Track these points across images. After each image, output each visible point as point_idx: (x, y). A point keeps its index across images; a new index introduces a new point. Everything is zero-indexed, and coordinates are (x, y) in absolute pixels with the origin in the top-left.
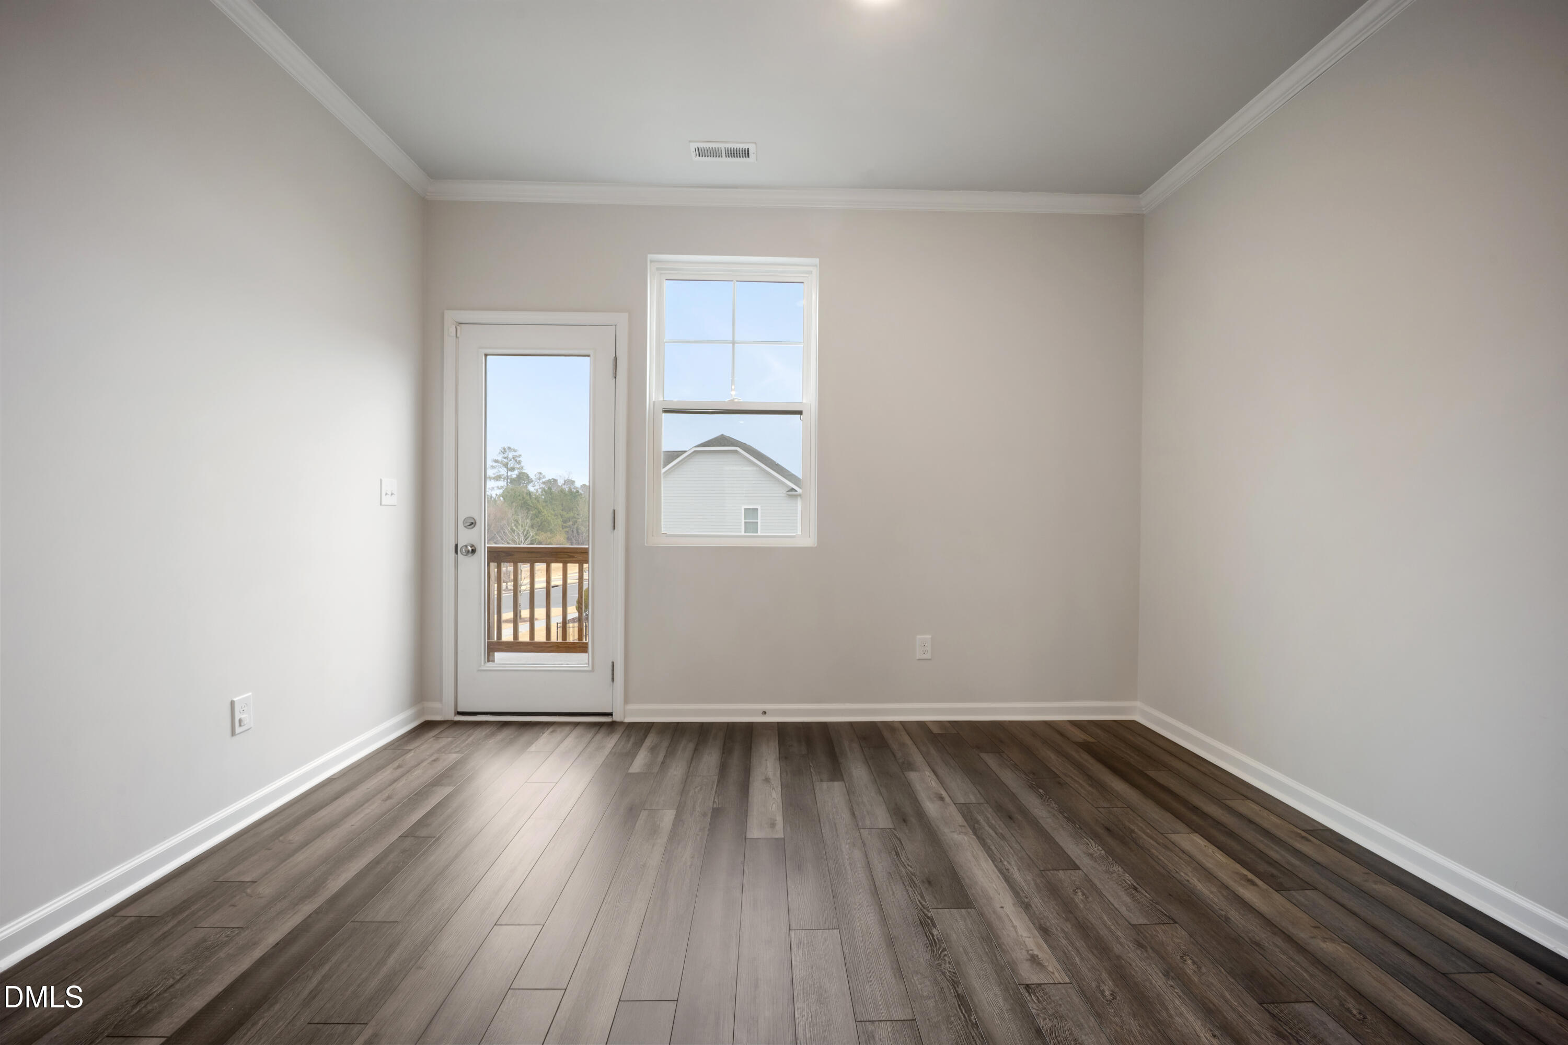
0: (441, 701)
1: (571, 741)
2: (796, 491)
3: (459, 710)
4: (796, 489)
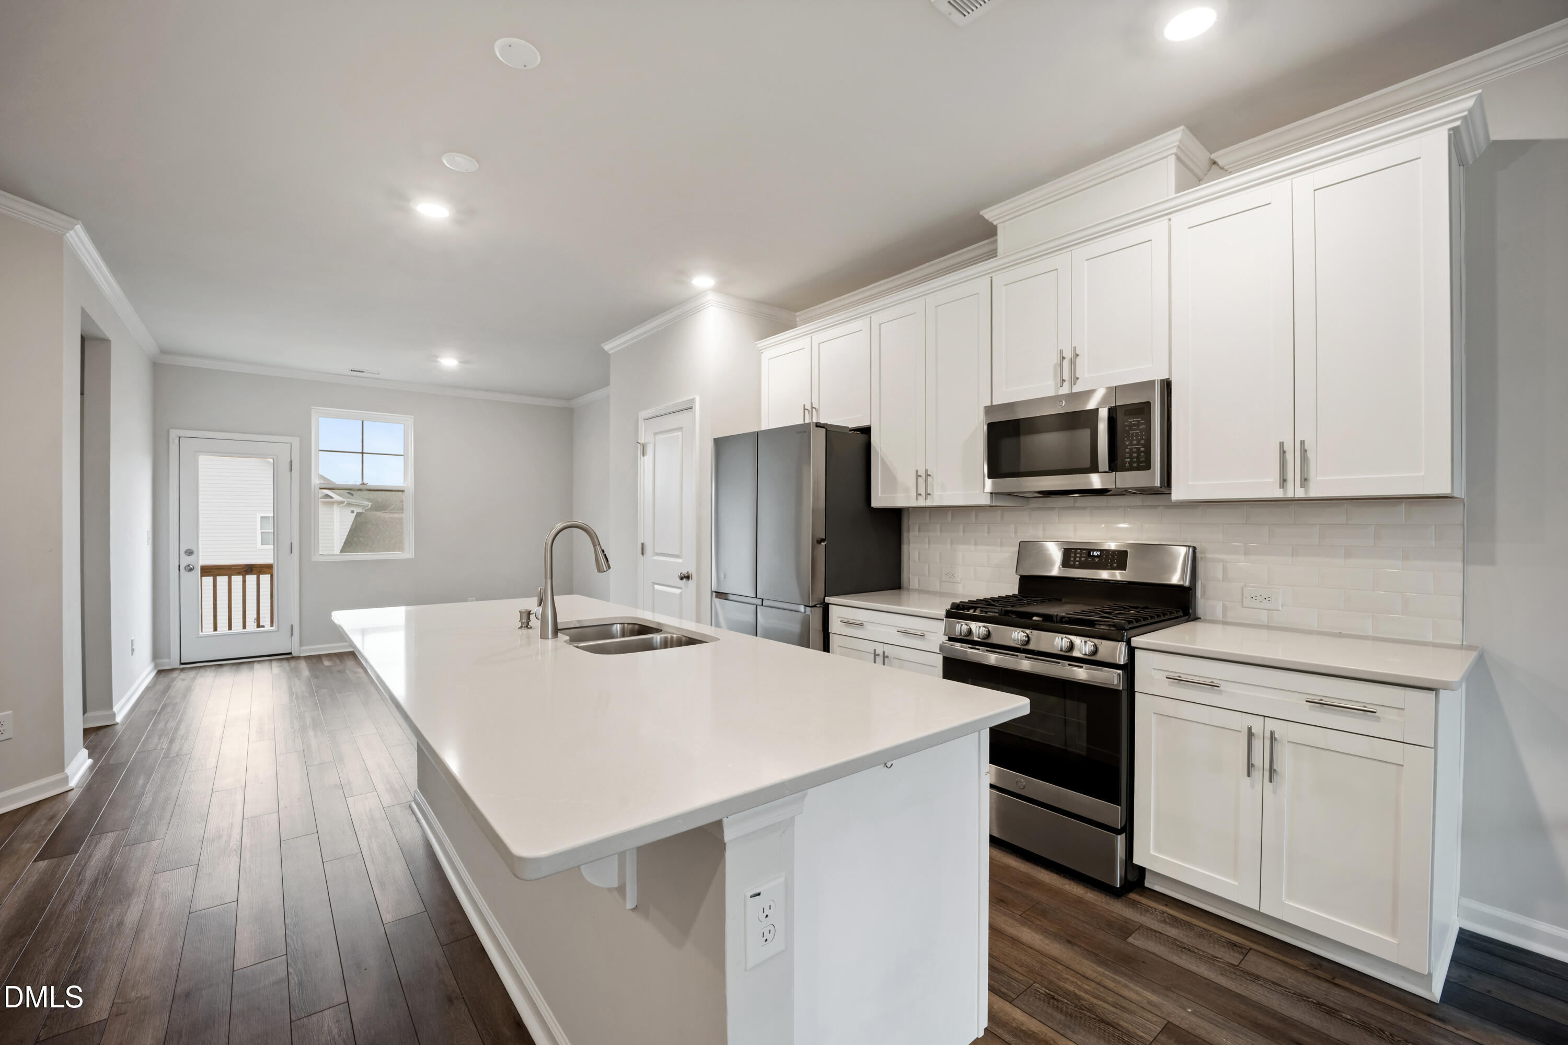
0: (169, 657)
1: (276, 668)
2: (331, 497)
3: (182, 662)
4: (332, 496)
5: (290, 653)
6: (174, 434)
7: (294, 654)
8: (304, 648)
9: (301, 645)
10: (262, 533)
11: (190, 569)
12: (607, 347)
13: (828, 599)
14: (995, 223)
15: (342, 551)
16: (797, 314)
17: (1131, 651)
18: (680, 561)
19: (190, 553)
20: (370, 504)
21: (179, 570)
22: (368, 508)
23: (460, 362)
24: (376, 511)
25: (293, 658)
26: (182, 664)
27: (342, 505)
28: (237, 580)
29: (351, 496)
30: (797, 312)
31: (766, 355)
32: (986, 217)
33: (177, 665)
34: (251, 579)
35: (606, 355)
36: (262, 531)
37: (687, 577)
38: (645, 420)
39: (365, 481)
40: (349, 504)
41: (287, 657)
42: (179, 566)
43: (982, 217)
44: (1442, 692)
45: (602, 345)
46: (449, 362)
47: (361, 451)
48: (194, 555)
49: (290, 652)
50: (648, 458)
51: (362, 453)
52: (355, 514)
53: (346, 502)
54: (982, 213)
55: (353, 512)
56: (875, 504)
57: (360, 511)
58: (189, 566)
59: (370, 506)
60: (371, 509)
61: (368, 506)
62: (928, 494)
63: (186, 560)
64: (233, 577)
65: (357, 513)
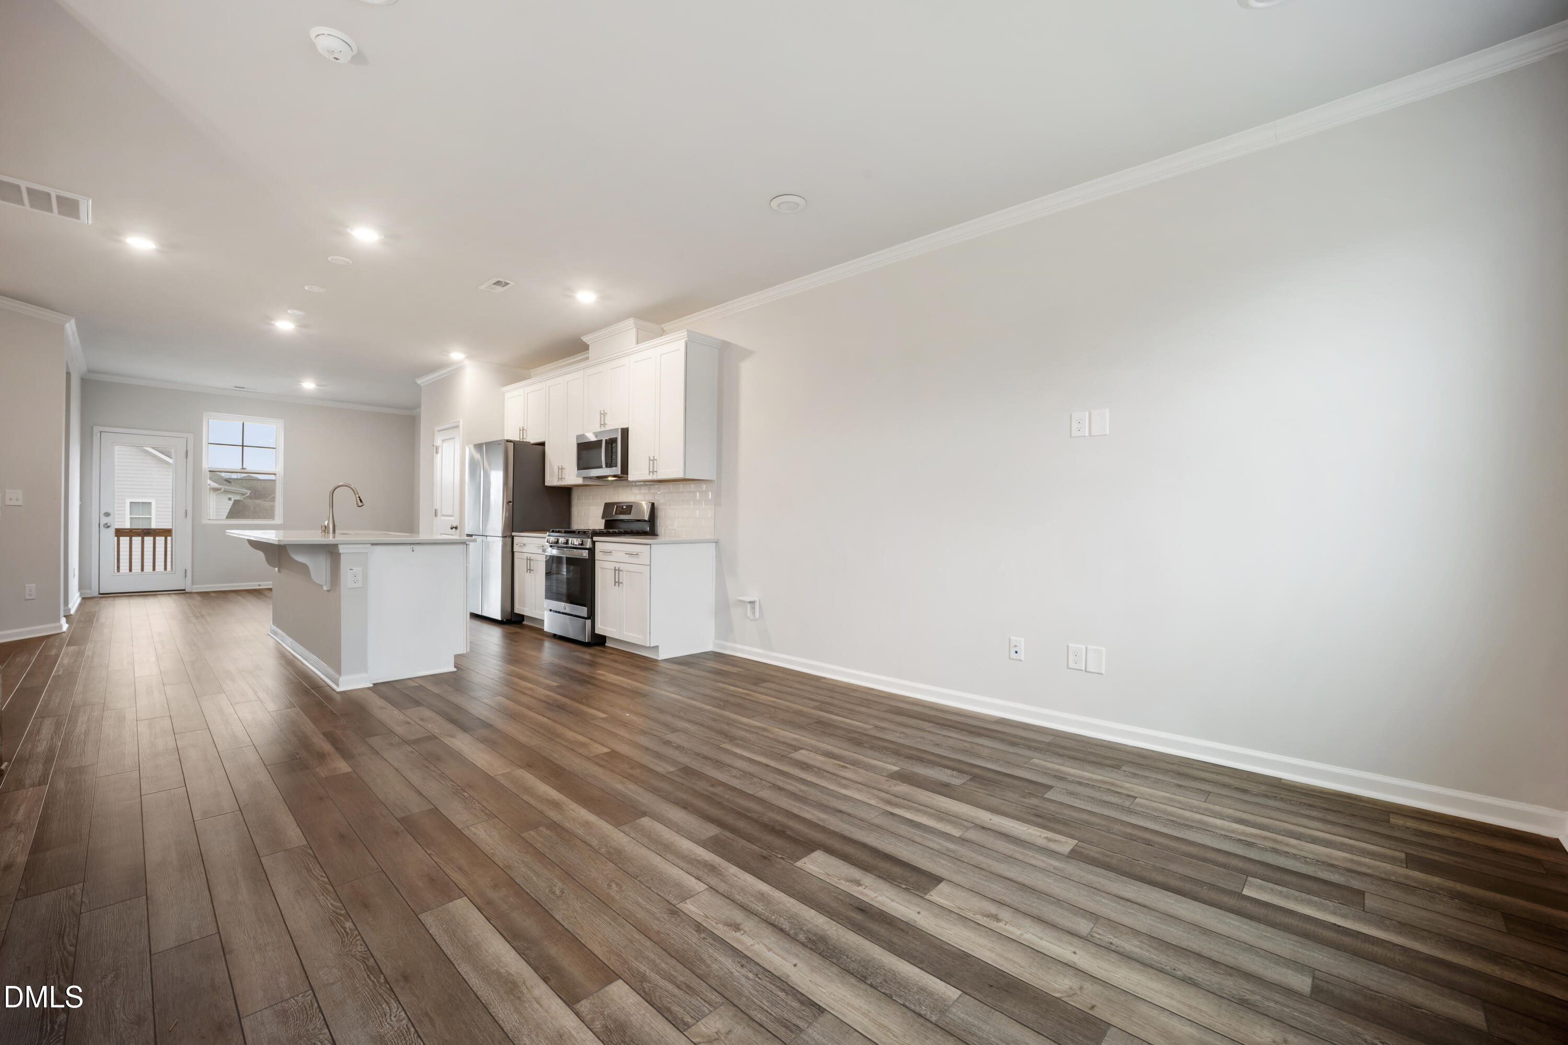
5: (184, 590)
6: (97, 429)
7: (187, 591)
8: (195, 586)
9: (193, 584)
10: (131, 518)
11: (107, 526)
12: (419, 381)
13: (514, 534)
14: (588, 343)
15: (227, 517)
16: (531, 371)
17: (594, 543)
18: (453, 518)
19: (107, 514)
20: (249, 492)
21: (99, 527)
22: (246, 495)
23: (317, 385)
24: (256, 499)
25: (186, 593)
26: (100, 594)
27: (219, 492)
28: (137, 540)
29: (228, 484)
30: (530, 369)
31: (507, 396)
32: (584, 340)
33: (96, 594)
34: (149, 540)
35: (419, 387)
36: (132, 516)
37: (456, 528)
38: (438, 431)
39: (244, 467)
40: (226, 492)
41: (181, 592)
42: (99, 524)
43: (582, 340)
44: (652, 546)
45: (416, 380)
46: (309, 385)
47: (241, 444)
48: (111, 516)
49: (184, 588)
50: (439, 455)
51: (243, 446)
52: (232, 502)
53: (223, 489)
54: (582, 338)
55: (230, 499)
56: (547, 484)
57: (238, 498)
58: (107, 524)
59: (248, 494)
60: (250, 497)
61: (246, 494)
62: (562, 479)
63: (104, 520)
64: (133, 538)
65: (235, 501)
